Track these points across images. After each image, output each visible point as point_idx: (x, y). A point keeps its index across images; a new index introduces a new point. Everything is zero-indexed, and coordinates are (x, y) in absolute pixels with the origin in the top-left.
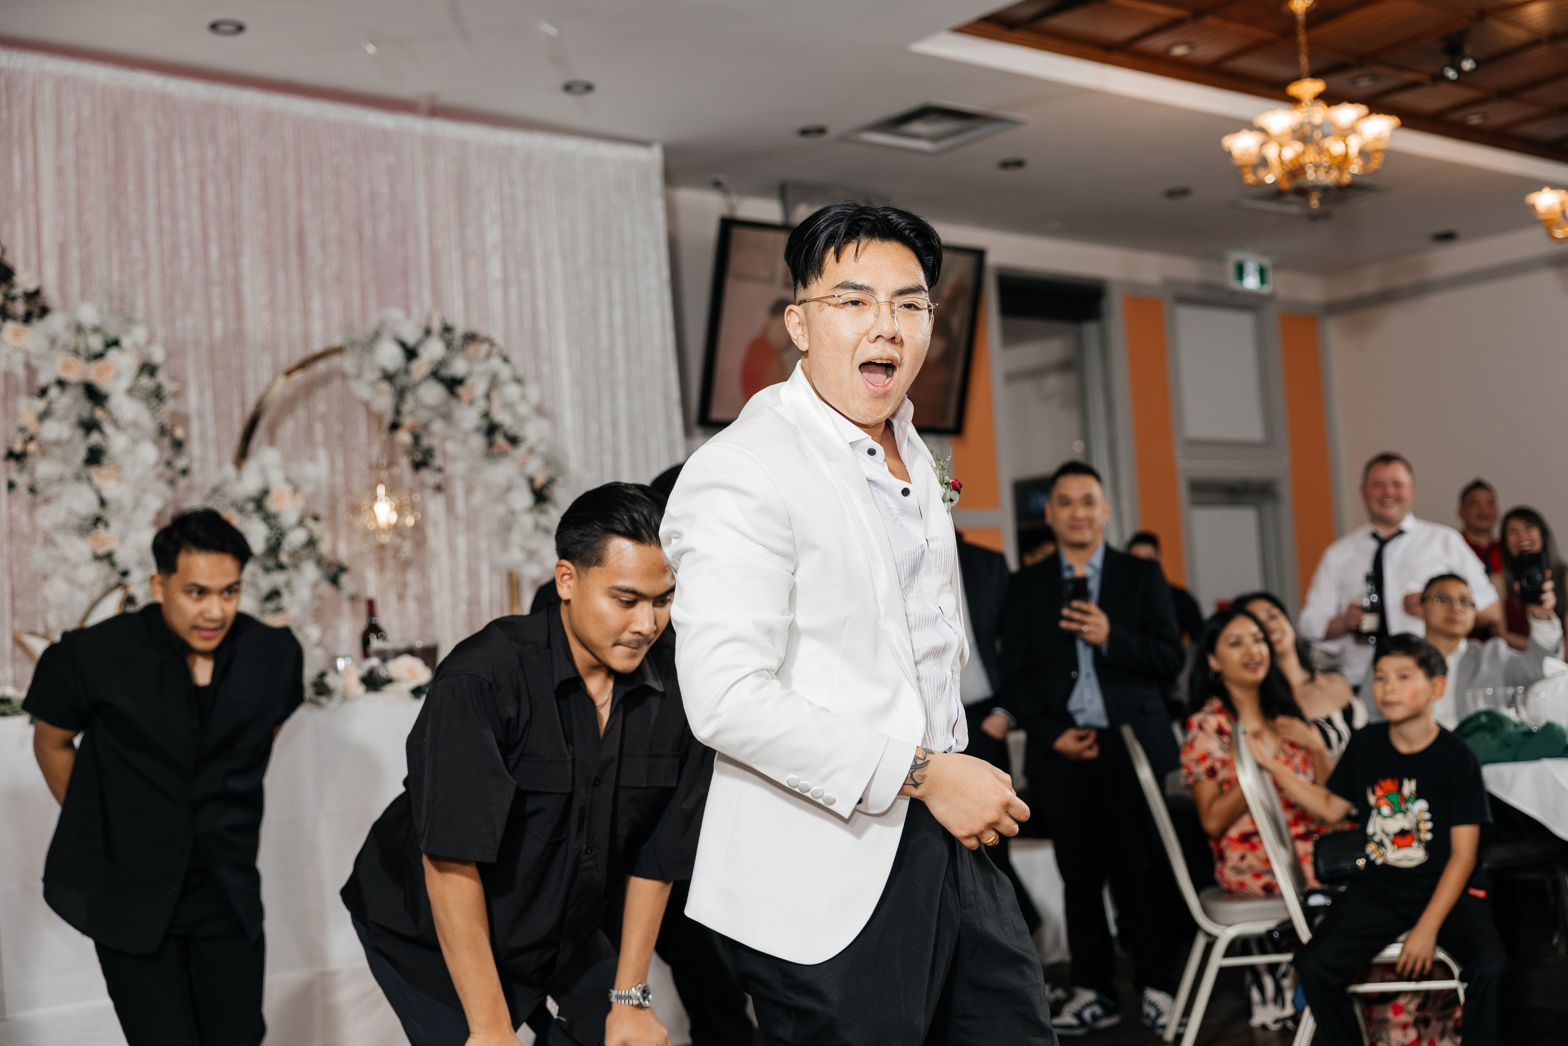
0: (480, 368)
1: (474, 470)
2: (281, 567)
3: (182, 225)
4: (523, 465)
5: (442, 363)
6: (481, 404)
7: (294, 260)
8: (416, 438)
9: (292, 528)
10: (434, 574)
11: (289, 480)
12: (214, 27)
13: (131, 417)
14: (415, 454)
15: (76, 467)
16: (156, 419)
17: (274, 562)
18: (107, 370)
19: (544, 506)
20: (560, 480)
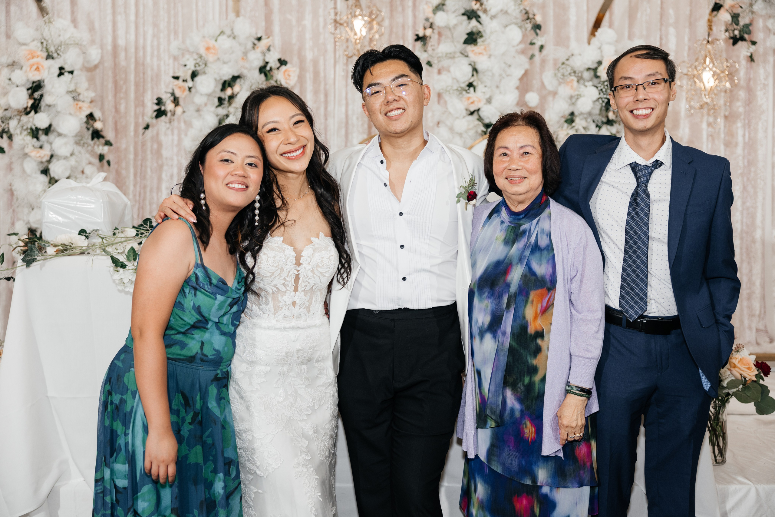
2: (610, 122)
8: (735, 17)
10: (760, 127)
13: (499, 8)
14: (734, 31)
15: (460, 46)
16: (522, 7)
17: (605, 120)
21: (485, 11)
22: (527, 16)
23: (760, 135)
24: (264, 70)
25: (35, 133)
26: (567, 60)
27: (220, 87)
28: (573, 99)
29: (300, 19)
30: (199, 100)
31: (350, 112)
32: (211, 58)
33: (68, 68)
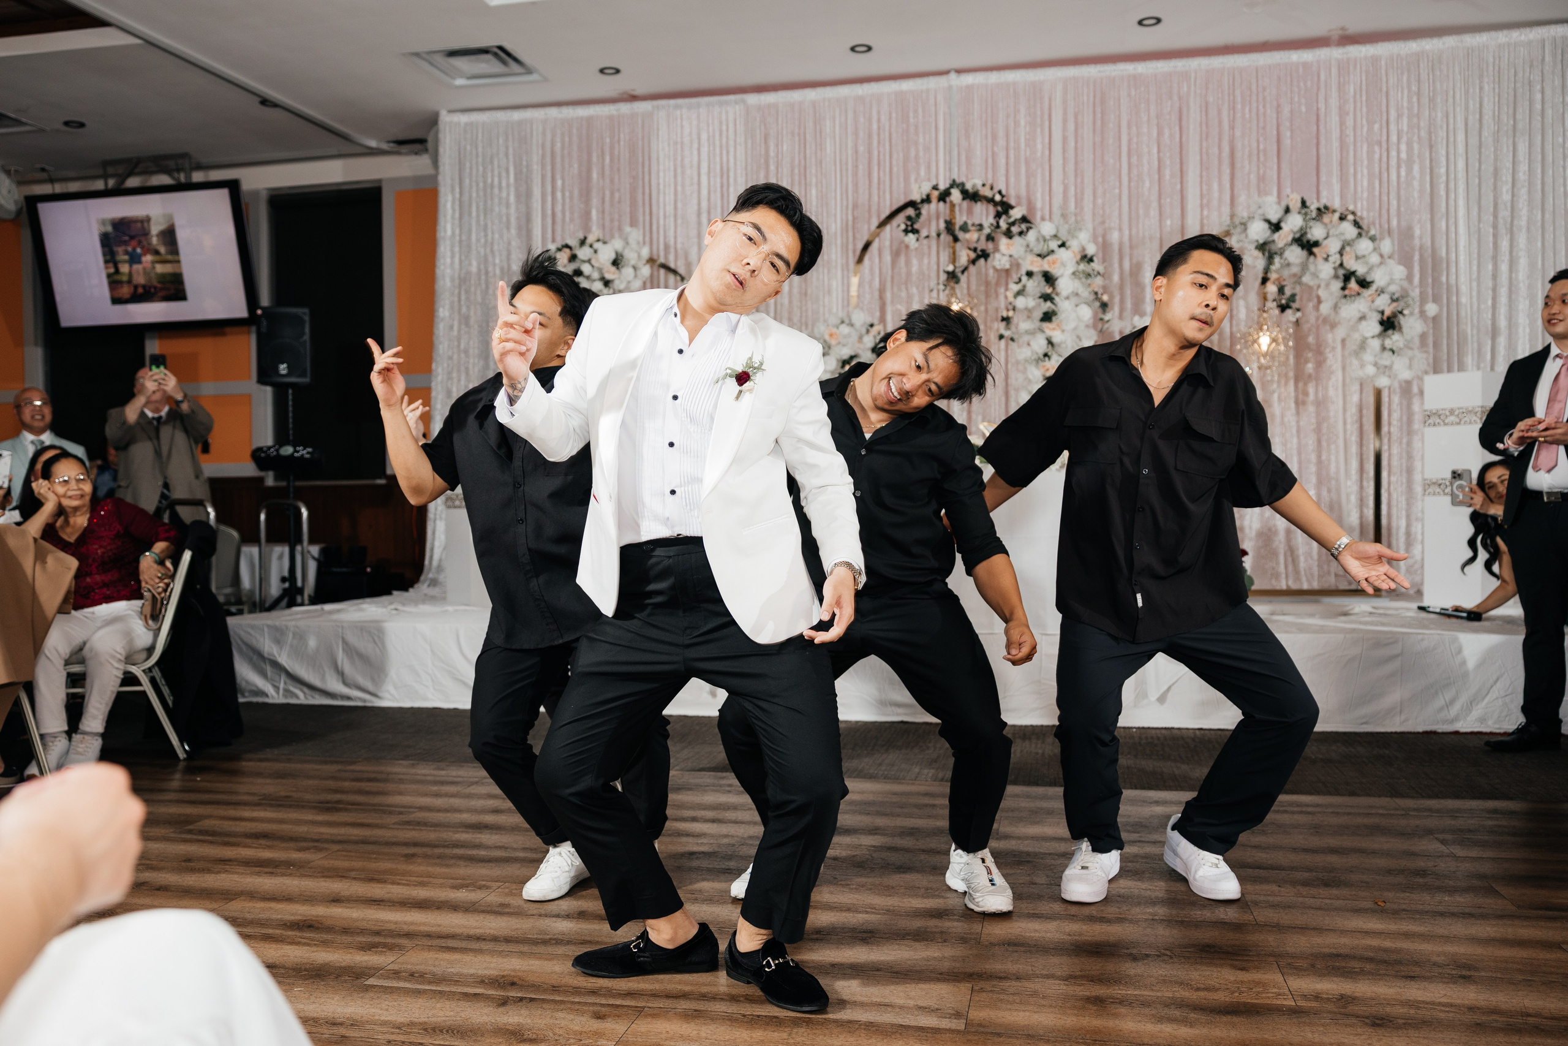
0: (1333, 231)
1: (1336, 307)
3: (1145, 161)
4: (1374, 301)
5: (1302, 232)
6: (1335, 259)
7: (1227, 171)
8: (1281, 290)
10: (1330, 385)
12: (1140, 23)
13: (1070, 290)
14: (1281, 300)
15: (1038, 324)
16: (1090, 289)
18: (1054, 263)
19: (1390, 332)
20: (1406, 312)
21: (1057, 294)
22: (1096, 297)
23: (1331, 392)
27: (840, 364)
32: (833, 342)
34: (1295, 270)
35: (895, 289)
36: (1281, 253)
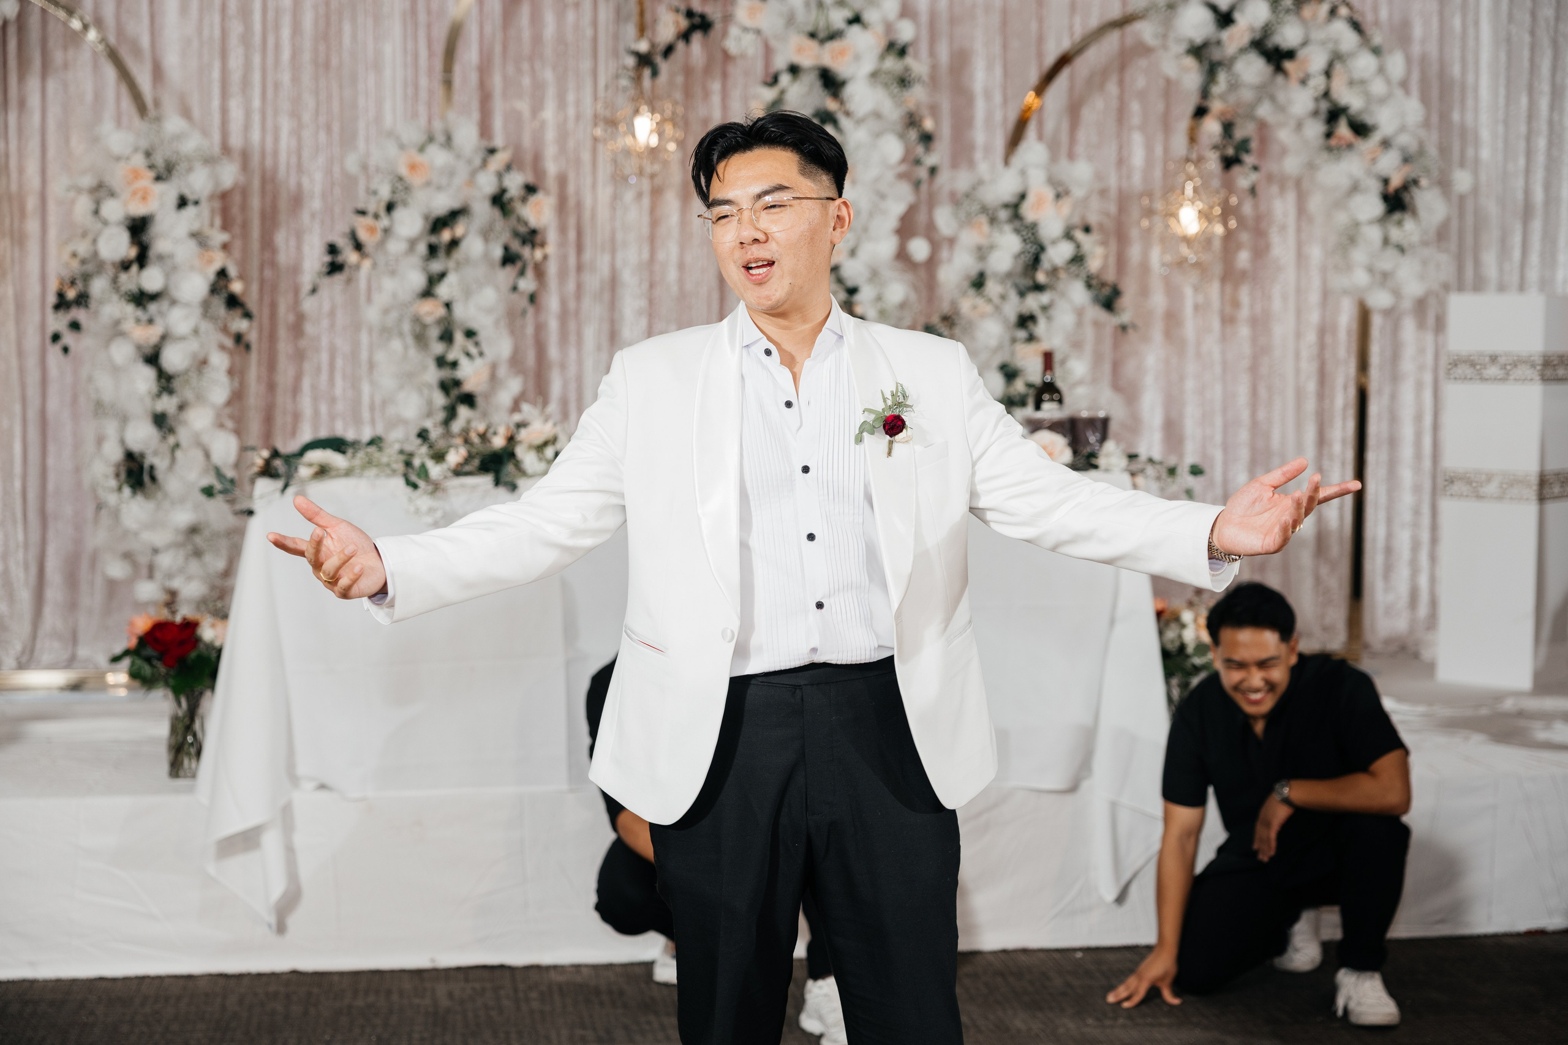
0: (1317, 35)
1: (1311, 166)
2: (1038, 288)
4: (1374, 161)
5: (1267, 31)
6: (1318, 83)
8: (1228, 128)
9: (1054, 242)
10: (1276, 292)
11: (1052, 181)
13: (869, 107)
14: (1224, 147)
16: (903, 108)
17: (1030, 283)
18: (842, 53)
19: (1397, 216)
20: (1424, 182)
21: (848, 114)
22: (912, 120)
23: (1277, 305)
24: (499, 201)
25: (141, 299)
26: (974, 188)
27: (428, 227)
28: (982, 253)
29: (537, 108)
30: (396, 247)
31: (619, 264)
32: (416, 180)
33: (191, 197)
34: (1247, 95)
35: (511, 69)
36: (1227, 64)
